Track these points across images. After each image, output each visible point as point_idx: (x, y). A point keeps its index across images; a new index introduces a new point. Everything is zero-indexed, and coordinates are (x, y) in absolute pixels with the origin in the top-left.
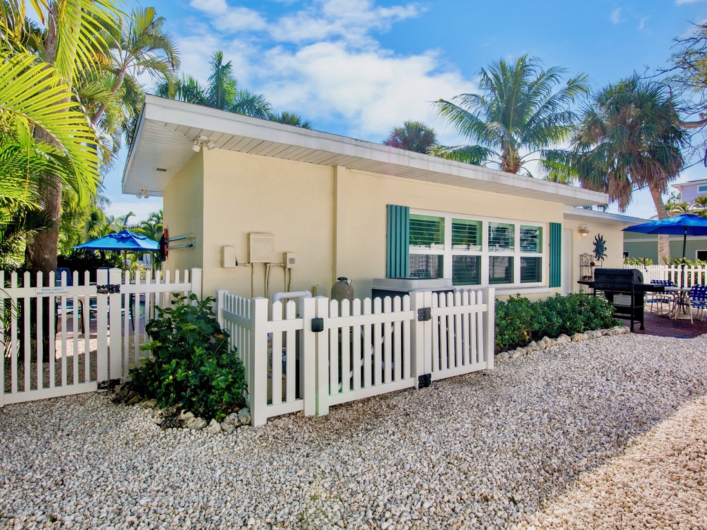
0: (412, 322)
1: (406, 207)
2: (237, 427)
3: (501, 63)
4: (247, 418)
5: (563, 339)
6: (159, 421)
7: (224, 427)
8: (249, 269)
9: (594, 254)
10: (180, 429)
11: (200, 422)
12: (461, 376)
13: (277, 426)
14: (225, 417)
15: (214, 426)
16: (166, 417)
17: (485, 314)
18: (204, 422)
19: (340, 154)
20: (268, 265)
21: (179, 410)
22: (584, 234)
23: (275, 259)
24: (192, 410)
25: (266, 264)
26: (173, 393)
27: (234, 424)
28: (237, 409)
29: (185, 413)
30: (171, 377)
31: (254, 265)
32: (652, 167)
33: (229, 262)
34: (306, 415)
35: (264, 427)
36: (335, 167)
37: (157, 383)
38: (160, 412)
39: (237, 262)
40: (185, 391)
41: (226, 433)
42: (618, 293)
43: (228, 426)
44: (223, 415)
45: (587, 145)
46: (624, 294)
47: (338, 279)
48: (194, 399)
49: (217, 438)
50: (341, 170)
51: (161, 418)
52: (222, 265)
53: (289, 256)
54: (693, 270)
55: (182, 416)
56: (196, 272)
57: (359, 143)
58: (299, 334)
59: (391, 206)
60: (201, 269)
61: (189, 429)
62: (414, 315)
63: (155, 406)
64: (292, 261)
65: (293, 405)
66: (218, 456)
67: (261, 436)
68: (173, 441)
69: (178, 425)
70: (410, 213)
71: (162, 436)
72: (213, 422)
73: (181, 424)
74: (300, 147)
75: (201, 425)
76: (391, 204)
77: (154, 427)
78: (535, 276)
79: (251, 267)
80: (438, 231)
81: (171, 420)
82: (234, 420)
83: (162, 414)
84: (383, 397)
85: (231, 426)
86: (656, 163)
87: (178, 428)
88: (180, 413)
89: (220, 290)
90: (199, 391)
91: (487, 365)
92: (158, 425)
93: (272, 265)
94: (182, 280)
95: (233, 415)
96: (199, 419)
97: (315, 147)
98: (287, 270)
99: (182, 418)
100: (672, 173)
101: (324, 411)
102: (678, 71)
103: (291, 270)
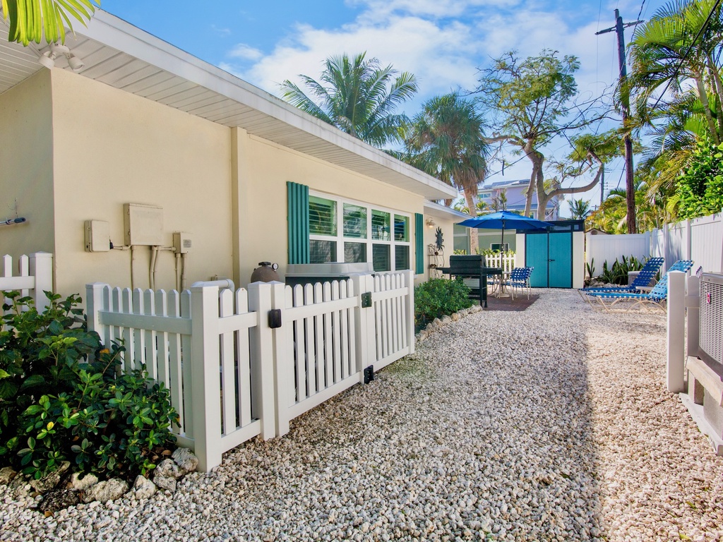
0: (356, 308)
1: (306, 187)
2: (179, 479)
3: (344, 61)
4: (193, 462)
5: (447, 319)
6: (33, 503)
7: (161, 484)
8: (126, 254)
9: (436, 245)
10: (81, 506)
11: (117, 486)
12: (392, 364)
13: (240, 463)
14: (156, 468)
15: (144, 486)
16: (43, 494)
17: (407, 297)
18: (123, 485)
19: (253, 110)
20: (155, 249)
21: (66, 476)
22: (431, 227)
23: (163, 241)
24: (94, 470)
25: (151, 247)
26: (51, 449)
27: (173, 475)
28: (166, 452)
29: (80, 478)
30: (51, 425)
31: (135, 248)
32: (469, 172)
33: (99, 243)
34: (266, 439)
35: (222, 469)
36: (233, 129)
37: (14, 439)
38: (28, 487)
39: (111, 244)
40: (79, 443)
41: (167, 492)
42: (468, 277)
43: (166, 481)
44: (151, 466)
45: (418, 148)
46: (472, 278)
47: (260, 264)
48: (99, 453)
49: (160, 503)
50: (241, 132)
51: (34, 497)
52: (88, 247)
53: (183, 238)
54: (496, 259)
55: (77, 483)
56: (42, 259)
57: (274, 100)
58: (254, 332)
59: (292, 183)
60: (51, 255)
61: (99, 502)
62: (357, 301)
63: (12, 478)
64: (188, 243)
65: (250, 429)
66: (183, 531)
67: (226, 483)
68: (83, 529)
69: (74, 501)
70: (310, 194)
71: (52, 526)
72: (142, 480)
73: (80, 497)
74: (209, 90)
75: (119, 490)
76: (291, 181)
77: (26, 516)
78: (403, 264)
79: (129, 251)
80: (329, 215)
81: (60, 496)
82: (172, 469)
83: (32, 489)
84: (337, 399)
85: (172, 479)
86: (471, 168)
87: (75, 505)
88: (70, 481)
89: (94, 283)
90: (105, 438)
91: (410, 349)
92: (34, 509)
93: (160, 248)
94: (17, 271)
95: (167, 463)
96: (113, 481)
97: (227, 94)
98: (179, 255)
99: (77, 487)
100: (481, 179)
101: (285, 429)
102: (482, 94)
103: (185, 256)
